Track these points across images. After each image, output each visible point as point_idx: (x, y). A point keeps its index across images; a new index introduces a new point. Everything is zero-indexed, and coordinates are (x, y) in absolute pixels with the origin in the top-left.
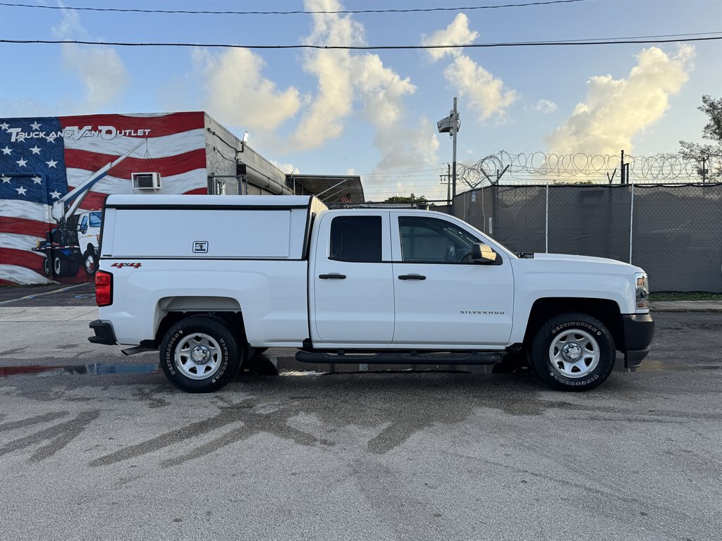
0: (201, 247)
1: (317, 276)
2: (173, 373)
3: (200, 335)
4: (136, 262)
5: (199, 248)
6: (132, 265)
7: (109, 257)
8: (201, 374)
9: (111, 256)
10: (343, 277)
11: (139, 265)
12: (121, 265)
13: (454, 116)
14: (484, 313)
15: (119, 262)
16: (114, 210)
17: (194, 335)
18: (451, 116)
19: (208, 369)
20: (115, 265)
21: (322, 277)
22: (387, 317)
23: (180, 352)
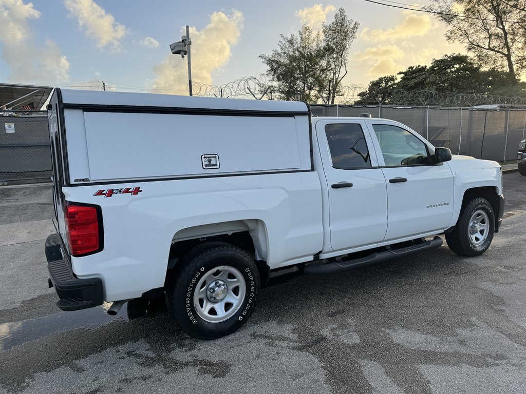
0: (210, 161)
1: (330, 187)
2: (195, 322)
3: (220, 268)
4: (133, 186)
5: (207, 163)
6: (127, 191)
7: (85, 183)
8: (222, 314)
9: (87, 180)
10: (350, 185)
11: (137, 191)
12: (110, 193)
13: (186, 42)
14: (439, 205)
15: (106, 188)
16: (79, 112)
17: (215, 270)
18: (183, 41)
19: (228, 306)
20: (100, 193)
21: (334, 186)
22: (382, 220)
23: (198, 293)
